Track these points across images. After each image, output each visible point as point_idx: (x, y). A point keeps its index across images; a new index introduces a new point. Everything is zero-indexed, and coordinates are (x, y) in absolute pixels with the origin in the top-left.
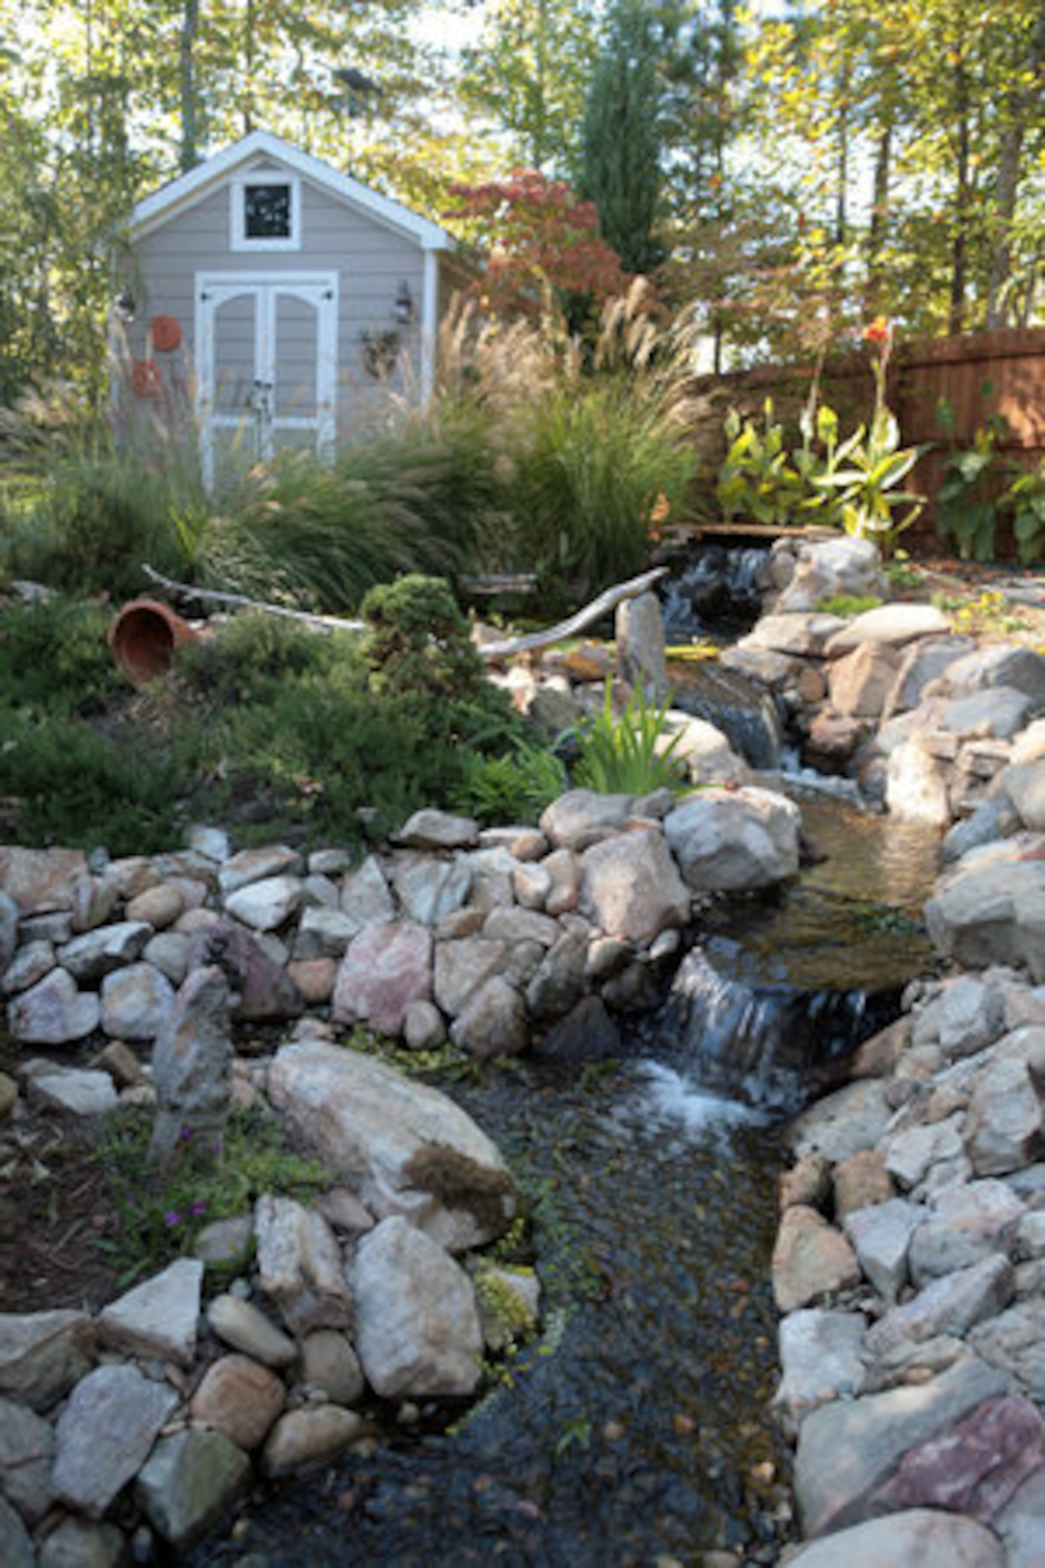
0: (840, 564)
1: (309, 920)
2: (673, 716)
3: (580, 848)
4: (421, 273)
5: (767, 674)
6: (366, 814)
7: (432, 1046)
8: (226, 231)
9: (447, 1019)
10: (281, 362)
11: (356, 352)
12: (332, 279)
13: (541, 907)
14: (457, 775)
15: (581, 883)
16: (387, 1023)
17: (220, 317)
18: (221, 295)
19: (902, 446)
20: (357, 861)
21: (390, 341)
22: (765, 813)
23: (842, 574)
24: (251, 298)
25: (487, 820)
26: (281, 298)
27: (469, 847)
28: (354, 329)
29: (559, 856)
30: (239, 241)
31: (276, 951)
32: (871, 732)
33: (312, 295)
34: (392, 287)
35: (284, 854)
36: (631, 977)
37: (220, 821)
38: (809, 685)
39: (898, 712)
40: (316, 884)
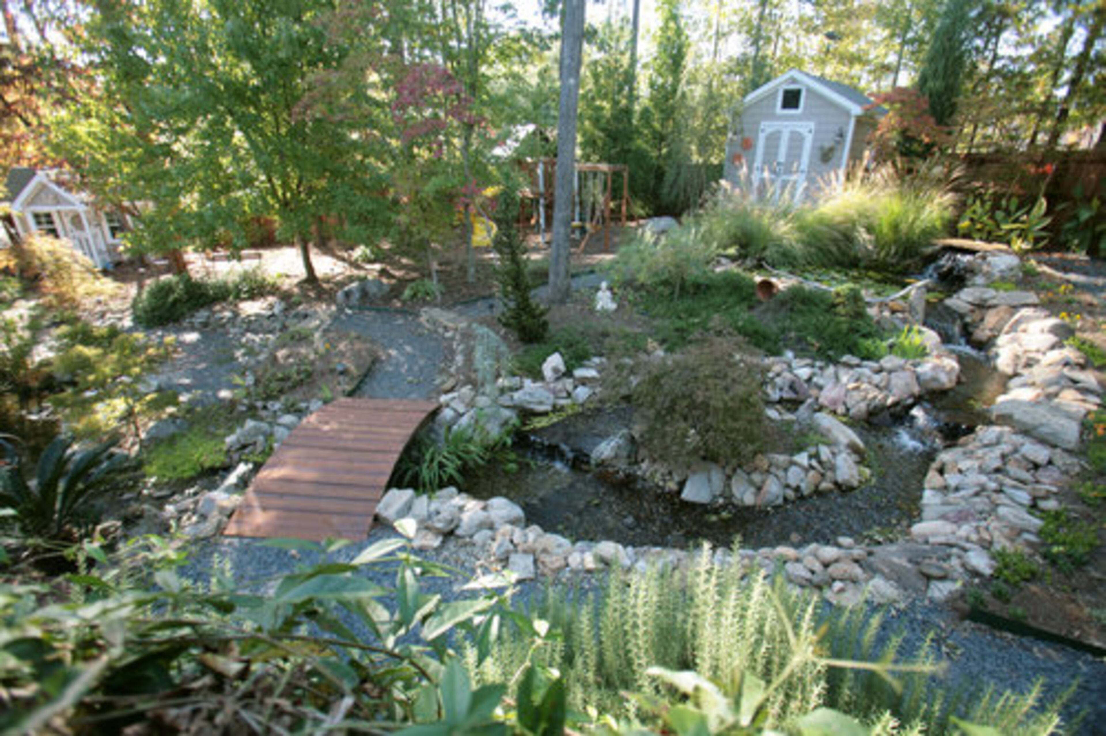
0: (1003, 267)
1: (815, 379)
2: (924, 329)
3: (890, 372)
4: (847, 124)
5: (962, 311)
6: (831, 353)
7: (844, 415)
8: (774, 106)
9: (848, 410)
10: (788, 155)
11: (818, 154)
12: (812, 125)
13: (877, 386)
14: (856, 344)
15: (889, 382)
16: (832, 408)
17: (768, 138)
18: (769, 131)
19: (1046, 214)
20: (827, 365)
21: (831, 150)
22: (948, 368)
23: (1002, 271)
24: (779, 132)
25: (863, 359)
26: (792, 133)
27: (858, 366)
28: (818, 144)
29: (884, 374)
30: (779, 110)
31: (806, 386)
32: (995, 337)
33: (804, 131)
34: (836, 129)
35: (808, 361)
36: (899, 408)
37: (793, 349)
38: (977, 316)
39: (1007, 333)
40: (816, 370)
